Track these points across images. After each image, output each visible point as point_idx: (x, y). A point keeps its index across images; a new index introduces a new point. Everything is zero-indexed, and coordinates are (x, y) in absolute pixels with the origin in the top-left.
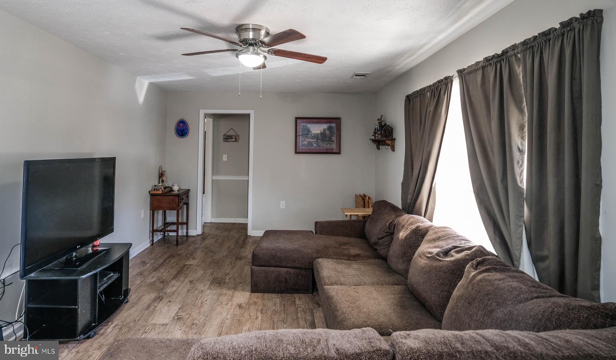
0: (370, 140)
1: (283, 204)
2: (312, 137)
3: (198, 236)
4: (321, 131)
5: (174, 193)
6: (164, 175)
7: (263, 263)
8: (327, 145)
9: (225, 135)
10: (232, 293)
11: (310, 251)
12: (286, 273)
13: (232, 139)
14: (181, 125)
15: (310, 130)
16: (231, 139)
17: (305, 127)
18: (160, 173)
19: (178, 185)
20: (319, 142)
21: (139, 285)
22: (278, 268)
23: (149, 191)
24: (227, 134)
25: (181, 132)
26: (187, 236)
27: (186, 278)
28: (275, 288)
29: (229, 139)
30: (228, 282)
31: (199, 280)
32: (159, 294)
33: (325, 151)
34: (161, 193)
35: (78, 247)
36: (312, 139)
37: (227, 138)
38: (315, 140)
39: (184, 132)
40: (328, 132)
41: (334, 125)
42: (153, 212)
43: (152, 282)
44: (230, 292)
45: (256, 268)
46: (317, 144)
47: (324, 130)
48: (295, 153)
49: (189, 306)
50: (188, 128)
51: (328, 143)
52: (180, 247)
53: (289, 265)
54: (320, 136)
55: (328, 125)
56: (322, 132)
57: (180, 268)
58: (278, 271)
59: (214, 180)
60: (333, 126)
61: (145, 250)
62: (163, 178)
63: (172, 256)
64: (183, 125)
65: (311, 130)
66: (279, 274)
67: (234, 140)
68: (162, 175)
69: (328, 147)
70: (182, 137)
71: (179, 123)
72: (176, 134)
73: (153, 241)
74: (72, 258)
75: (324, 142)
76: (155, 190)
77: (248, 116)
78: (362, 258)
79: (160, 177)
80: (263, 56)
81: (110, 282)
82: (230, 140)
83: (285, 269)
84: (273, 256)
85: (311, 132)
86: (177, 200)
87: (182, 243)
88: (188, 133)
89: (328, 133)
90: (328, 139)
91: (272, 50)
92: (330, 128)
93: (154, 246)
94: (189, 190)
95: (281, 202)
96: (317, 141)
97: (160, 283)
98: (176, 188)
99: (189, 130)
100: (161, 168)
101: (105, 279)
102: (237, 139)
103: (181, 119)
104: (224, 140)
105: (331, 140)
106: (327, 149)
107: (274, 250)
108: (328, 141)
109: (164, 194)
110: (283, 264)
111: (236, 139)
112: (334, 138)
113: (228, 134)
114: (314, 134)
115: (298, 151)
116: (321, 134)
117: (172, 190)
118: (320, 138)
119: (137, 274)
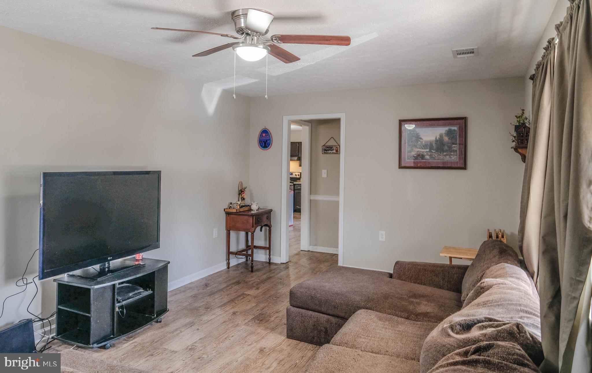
0: (511, 148)
1: (382, 236)
2: (423, 146)
3: (282, 264)
4: (436, 137)
5: (252, 212)
6: (243, 192)
7: (301, 304)
8: (445, 156)
9: (324, 146)
10: (267, 333)
11: (358, 298)
12: (326, 322)
13: (333, 150)
14: (264, 135)
15: (420, 136)
16: (331, 150)
17: (412, 132)
18: (240, 189)
19: (257, 204)
20: (433, 152)
21: (185, 306)
22: (317, 313)
23: (224, 209)
24: (326, 145)
25: (264, 143)
26: (270, 263)
27: (233, 308)
28: (313, 338)
29: (328, 150)
30: (272, 320)
31: (245, 313)
32: (194, 320)
33: (442, 166)
34: (236, 212)
35: (109, 258)
36: (423, 149)
37: (327, 149)
38: (428, 150)
39: (267, 143)
40: (446, 139)
41: (456, 128)
42: (229, 232)
43: (198, 306)
44: (264, 332)
45: (293, 309)
46: (431, 156)
47: (441, 136)
48: (399, 168)
49: (211, 338)
50: (271, 138)
51: (447, 154)
52: (254, 274)
53: (330, 312)
54: (434, 145)
55: (447, 128)
56: (438, 139)
57: (236, 296)
58: (317, 318)
59: (313, 200)
60: (454, 130)
61: (218, 272)
62: (243, 195)
63: (239, 282)
64: (265, 135)
65: (422, 136)
66: (318, 321)
67: (334, 151)
68: (242, 192)
69: (447, 159)
70: (265, 149)
71: (262, 133)
72: (259, 145)
73: (228, 264)
74: (104, 269)
75: (441, 153)
76: (230, 208)
77: (338, 121)
78: (428, 318)
79: (239, 194)
80: (262, 47)
81: (138, 297)
82: (330, 152)
83: (325, 316)
84: (312, 297)
85: (421, 139)
86: (251, 221)
87: (258, 270)
88: (272, 144)
89: (448, 140)
90: (446, 148)
91: (275, 37)
92: (450, 133)
93: (230, 269)
94: (271, 210)
95: (381, 232)
96: (430, 151)
97: (204, 309)
98: (254, 207)
99: (272, 141)
100: (241, 184)
101: (131, 294)
102: (339, 150)
103: (263, 129)
104: (323, 152)
105: (450, 150)
106: (444, 163)
107: (315, 289)
108: (447, 151)
109: (238, 212)
110: (323, 310)
111: (337, 151)
112: (456, 147)
113: (328, 144)
114: (426, 142)
115: (403, 165)
116: (436, 141)
117: (251, 210)
118: (435, 147)
119: (191, 296)
